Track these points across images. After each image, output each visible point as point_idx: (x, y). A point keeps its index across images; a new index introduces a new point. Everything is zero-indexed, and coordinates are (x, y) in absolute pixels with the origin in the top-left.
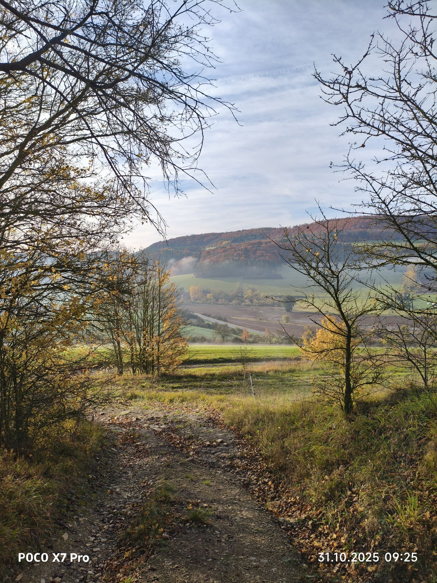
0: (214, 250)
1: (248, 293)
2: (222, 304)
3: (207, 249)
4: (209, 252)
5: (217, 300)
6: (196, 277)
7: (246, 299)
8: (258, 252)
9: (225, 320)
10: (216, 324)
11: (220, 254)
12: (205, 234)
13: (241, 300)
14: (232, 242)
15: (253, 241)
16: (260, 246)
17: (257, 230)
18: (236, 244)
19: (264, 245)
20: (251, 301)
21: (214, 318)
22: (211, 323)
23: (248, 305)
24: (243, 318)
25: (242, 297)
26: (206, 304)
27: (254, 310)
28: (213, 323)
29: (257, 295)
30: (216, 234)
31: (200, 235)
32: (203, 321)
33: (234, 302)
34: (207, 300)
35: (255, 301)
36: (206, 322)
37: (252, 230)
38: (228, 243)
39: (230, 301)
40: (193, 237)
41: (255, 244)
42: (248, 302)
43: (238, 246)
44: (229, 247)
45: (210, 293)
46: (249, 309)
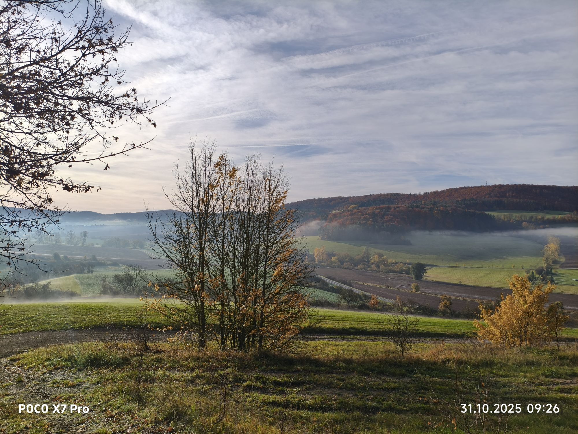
0: (340, 213)
1: (375, 258)
2: (347, 268)
3: (334, 212)
4: (335, 215)
5: (342, 263)
6: (322, 239)
7: (372, 264)
8: (386, 217)
9: (350, 285)
10: (341, 288)
11: (346, 217)
12: (332, 198)
13: (367, 265)
14: (359, 206)
15: (382, 206)
16: (388, 211)
17: (385, 195)
18: (363, 208)
19: (392, 210)
20: (378, 267)
21: (338, 282)
22: (335, 287)
23: (375, 271)
24: (370, 284)
25: (369, 262)
26: (330, 267)
27: (381, 276)
28: (337, 287)
29: (384, 261)
30: (343, 198)
31: (327, 199)
32: (326, 284)
33: (360, 267)
34: (332, 263)
35: (382, 266)
36: (330, 286)
37: (381, 195)
38: (355, 207)
39: (356, 265)
40: (321, 200)
41: (383, 208)
42: (374, 267)
43: (365, 209)
44: (356, 210)
45: (334, 256)
46: (376, 275)
